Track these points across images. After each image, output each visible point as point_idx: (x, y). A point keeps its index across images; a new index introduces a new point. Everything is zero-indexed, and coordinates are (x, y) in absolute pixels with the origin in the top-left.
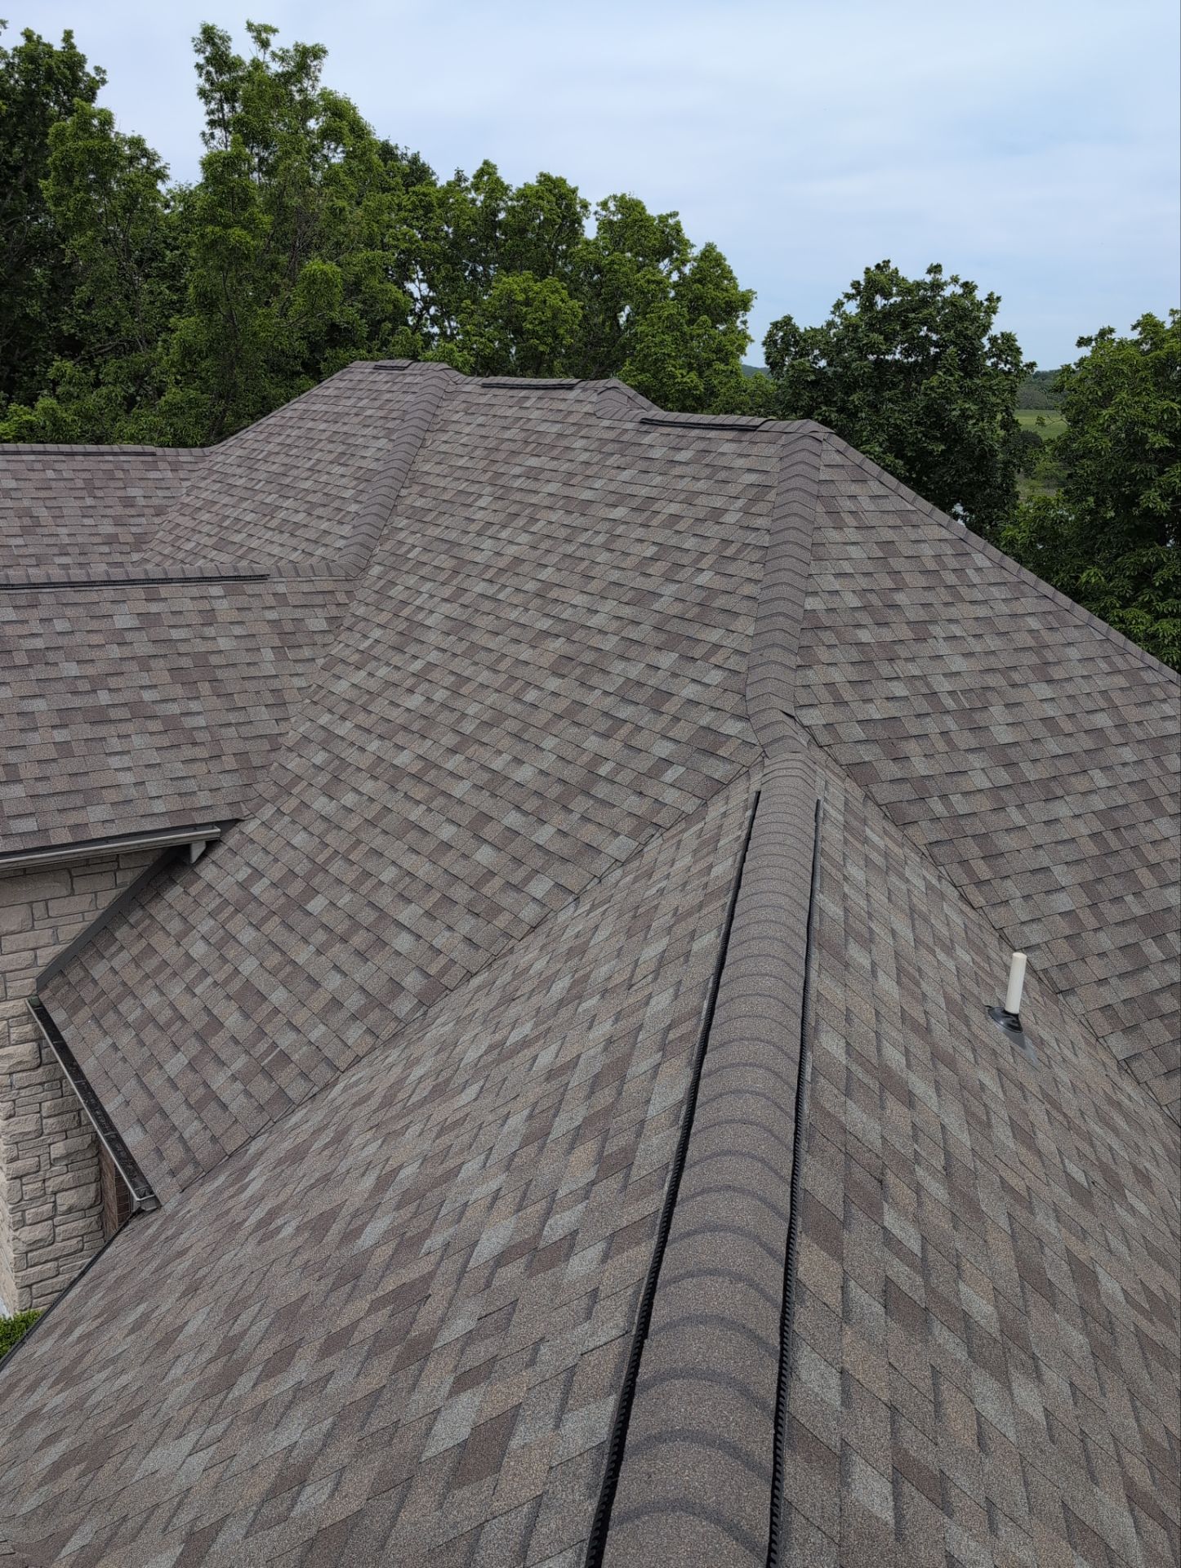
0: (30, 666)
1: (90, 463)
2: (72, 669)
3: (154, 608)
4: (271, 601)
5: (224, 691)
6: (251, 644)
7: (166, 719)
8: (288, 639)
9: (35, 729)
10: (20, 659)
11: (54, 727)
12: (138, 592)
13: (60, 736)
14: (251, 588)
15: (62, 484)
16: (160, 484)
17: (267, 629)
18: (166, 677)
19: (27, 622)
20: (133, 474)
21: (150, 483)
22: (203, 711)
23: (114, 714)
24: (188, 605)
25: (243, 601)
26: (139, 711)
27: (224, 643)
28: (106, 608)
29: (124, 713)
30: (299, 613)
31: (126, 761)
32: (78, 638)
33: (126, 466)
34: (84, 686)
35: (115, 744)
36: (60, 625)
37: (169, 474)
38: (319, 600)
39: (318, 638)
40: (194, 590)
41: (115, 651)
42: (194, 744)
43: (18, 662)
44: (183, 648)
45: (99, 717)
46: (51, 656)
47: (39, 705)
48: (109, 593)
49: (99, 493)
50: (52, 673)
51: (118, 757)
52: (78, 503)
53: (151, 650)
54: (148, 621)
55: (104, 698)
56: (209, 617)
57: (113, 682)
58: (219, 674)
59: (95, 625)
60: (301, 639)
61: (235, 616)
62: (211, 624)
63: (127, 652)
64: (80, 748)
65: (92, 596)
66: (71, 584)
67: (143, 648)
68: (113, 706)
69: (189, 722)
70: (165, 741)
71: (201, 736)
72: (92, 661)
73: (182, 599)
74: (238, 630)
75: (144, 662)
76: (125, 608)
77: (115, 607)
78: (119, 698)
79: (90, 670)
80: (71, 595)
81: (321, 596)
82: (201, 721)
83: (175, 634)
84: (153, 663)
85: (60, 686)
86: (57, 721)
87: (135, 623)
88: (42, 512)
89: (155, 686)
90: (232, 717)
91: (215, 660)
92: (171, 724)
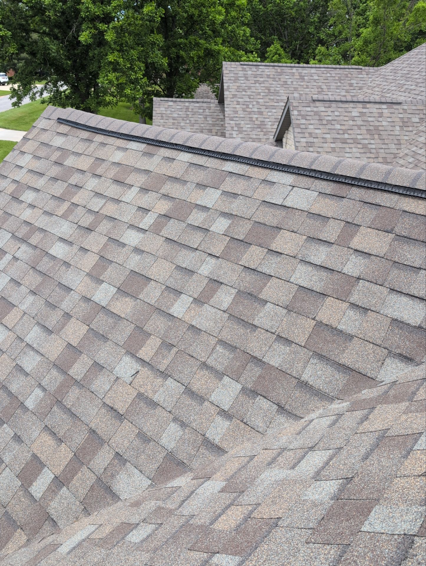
0: (327, 124)
1: (341, 71)
2: (338, 127)
3: (364, 110)
4: (401, 111)
5: (381, 138)
6: (393, 124)
7: (363, 144)
8: (405, 124)
9: (326, 143)
10: (325, 122)
11: (331, 143)
12: (360, 105)
13: (333, 145)
14: (396, 107)
15: (332, 78)
16: (362, 79)
17: (398, 120)
18: (365, 132)
19: (327, 112)
20: (354, 75)
21: (359, 79)
22: (374, 143)
23: (348, 141)
24: (375, 110)
25: (392, 110)
26: (356, 141)
27: (384, 123)
28: (350, 109)
29: (351, 141)
30: (410, 116)
31: (350, 155)
32: (341, 118)
33: (352, 73)
34: (341, 132)
35: (348, 150)
36: (337, 113)
37: (365, 76)
38: (417, 112)
39: (415, 125)
40: (377, 106)
41: (351, 123)
42: (371, 153)
43: (324, 123)
44: (372, 124)
45: (344, 142)
46: (333, 122)
47: (328, 136)
48: (352, 105)
49: (342, 82)
50: (333, 127)
51: (348, 154)
52: (336, 85)
53: (362, 123)
54: (362, 114)
55: (346, 136)
56: (381, 115)
57: (350, 132)
58: (381, 133)
59: (346, 114)
60: (409, 124)
61: (389, 115)
62: (381, 117)
63: (354, 123)
64: (337, 150)
65: (346, 105)
66: (341, 101)
67: (359, 123)
68: (349, 139)
69: (370, 146)
70: (362, 151)
71: (373, 151)
72: (344, 125)
73: (373, 109)
74: (389, 120)
75: (359, 127)
76: (355, 110)
77: (353, 109)
78: (350, 137)
79: (343, 127)
80: (340, 105)
81: (418, 111)
82: (373, 146)
83: (370, 119)
84: (362, 127)
85: (334, 131)
86: (332, 141)
87: (358, 115)
88: (324, 87)
89: (361, 134)
90: (383, 146)
91: (380, 128)
92: (365, 146)
